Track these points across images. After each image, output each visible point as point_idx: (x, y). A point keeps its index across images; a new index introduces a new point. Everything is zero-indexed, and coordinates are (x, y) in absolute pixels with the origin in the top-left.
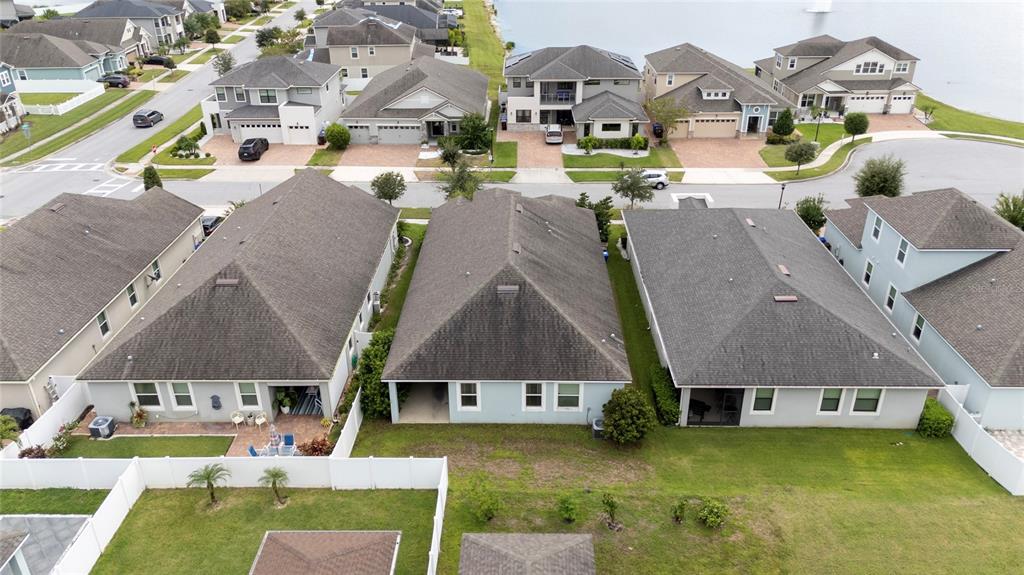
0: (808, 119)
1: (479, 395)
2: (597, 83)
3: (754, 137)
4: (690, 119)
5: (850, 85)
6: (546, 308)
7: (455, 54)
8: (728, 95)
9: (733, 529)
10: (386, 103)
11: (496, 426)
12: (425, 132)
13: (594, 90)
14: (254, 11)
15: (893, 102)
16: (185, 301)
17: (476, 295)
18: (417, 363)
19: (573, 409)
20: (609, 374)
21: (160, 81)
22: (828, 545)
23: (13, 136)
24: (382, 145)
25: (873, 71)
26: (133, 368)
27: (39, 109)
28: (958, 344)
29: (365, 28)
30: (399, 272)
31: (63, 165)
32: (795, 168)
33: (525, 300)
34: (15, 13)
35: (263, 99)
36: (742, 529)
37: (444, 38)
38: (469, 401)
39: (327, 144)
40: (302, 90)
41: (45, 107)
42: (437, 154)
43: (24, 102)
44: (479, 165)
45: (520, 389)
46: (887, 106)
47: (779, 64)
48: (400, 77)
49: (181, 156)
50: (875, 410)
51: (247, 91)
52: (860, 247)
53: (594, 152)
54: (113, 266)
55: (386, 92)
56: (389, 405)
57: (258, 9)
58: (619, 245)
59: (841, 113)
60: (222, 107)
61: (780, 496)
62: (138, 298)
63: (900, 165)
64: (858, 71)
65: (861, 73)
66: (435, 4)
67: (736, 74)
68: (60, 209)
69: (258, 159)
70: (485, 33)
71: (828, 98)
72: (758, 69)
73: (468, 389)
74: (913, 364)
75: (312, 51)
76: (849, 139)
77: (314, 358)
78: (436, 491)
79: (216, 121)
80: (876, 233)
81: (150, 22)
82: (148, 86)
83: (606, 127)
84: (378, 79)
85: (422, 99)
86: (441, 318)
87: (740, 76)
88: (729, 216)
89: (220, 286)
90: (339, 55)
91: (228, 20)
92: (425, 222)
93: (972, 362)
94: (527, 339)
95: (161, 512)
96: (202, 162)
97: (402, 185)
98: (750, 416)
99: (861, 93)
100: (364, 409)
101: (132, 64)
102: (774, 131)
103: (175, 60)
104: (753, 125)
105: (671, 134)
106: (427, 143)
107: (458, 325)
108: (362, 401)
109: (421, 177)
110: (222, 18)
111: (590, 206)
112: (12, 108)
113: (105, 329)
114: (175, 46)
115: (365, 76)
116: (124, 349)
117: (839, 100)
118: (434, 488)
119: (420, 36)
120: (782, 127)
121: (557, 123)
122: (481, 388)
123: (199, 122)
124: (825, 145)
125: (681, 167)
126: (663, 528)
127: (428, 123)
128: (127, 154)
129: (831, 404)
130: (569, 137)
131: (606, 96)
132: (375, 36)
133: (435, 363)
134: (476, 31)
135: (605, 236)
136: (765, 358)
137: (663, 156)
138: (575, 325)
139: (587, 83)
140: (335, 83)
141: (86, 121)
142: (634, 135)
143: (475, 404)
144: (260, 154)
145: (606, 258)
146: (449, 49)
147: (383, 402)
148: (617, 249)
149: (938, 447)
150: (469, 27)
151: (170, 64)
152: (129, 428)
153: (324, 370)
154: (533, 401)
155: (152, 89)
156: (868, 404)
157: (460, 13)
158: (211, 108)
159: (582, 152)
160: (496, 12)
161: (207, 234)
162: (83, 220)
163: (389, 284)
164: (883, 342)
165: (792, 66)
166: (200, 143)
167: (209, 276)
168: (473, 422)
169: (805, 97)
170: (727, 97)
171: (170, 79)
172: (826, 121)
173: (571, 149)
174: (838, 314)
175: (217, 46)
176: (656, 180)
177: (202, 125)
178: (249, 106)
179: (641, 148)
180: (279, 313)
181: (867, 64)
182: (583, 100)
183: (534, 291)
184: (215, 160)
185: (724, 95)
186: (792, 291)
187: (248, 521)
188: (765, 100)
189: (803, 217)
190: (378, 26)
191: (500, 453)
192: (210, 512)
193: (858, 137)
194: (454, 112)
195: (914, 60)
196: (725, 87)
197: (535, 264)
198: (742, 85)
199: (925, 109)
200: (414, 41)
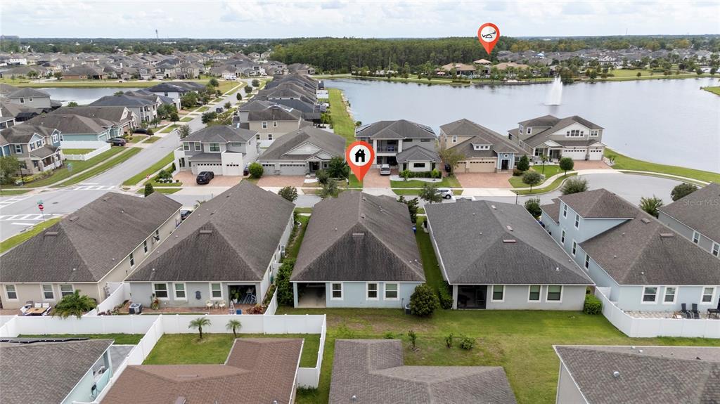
0: (540, 163)
1: (342, 291)
2: (411, 140)
3: (506, 172)
4: (466, 161)
5: (564, 143)
6: (379, 244)
7: (325, 127)
8: (489, 147)
9: (478, 350)
10: (285, 151)
11: (352, 309)
12: (308, 168)
13: (409, 145)
14: (198, 104)
15: (590, 153)
16: (182, 242)
17: (341, 238)
18: (308, 273)
19: (394, 299)
20: (413, 278)
21: (144, 142)
22: (528, 356)
23: (58, 172)
24: (282, 176)
25: (577, 135)
26: (155, 275)
27: (73, 157)
28: (604, 266)
29: (271, 111)
30: (295, 239)
31: (91, 187)
32: (529, 188)
33: (367, 240)
34: (50, 104)
35: (211, 150)
36: (483, 351)
37: (318, 118)
38: (337, 294)
39: (250, 175)
40: (235, 144)
41: (76, 156)
42: (316, 180)
43: (64, 153)
44: (341, 185)
45: (364, 287)
46: (587, 156)
47: (521, 132)
48: (294, 137)
49: (161, 182)
50: (559, 299)
51: (202, 145)
52: (558, 223)
53: (409, 179)
54: (136, 230)
55: (285, 145)
56: (293, 296)
57: (200, 102)
58: (423, 226)
59: (559, 159)
60: (186, 154)
61: (504, 336)
62: (148, 248)
63: (585, 183)
64: (568, 135)
65: (570, 136)
66: (312, 100)
67: (494, 136)
68: (108, 199)
69: (208, 183)
70: (343, 116)
71: (551, 151)
72: (510, 135)
73: (337, 287)
74: (578, 273)
75: (239, 124)
76: (564, 174)
77: (253, 270)
78: (320, 334)
79: (182, 162)
80: (565, 214)
81: (136, 109)
82: (138, 145)
83: (416, 165)
84: (278, 140)
85: (307, 149)
86: (322, 250)
87: (496, 137)
88: (482, 204)
89: (202, 234)
90: (254, 126)
91: (182, 109)
92: (309, 215)
93: (611, 274)
94: (369, 260)
95: (173, 343)
96: (174, 185)
97: (296, 195)
98: (492, 303)
99: (571, 148)
100: (279, 300)
101: (126, 133)
102: (518, 168)
103: (153, 130)
104: (505, 165)
105: (456, 170)
106: (309, 174)
107: (331, 254)
108: (278, 295)
109: (306, 192)
110: (178, 107)
111: (405, 203)
112: (58, 155)
113: (132, 263)
114: (152, 123)
115: (270, 139)
116: (150, 265)
117: (558, 152)
118: (318, 333)
119: (304, 117)
120: (522, 165)
121: (388, 163)
122: (345, 287)
123: (171, 163)
124: (548, 177)
125: (461, 187)
126: (441, 350)
127: (310, 162)
128: (128, 181)
129: (535, 296)
130: (394, 172)
131: (416, 148)
132: (278, 115)
133: (318, 273)
134: (338, 115)
135: (414, 220)
136: (497, 270)
137: (450, 181)
138: (395, 253)
139: (404, 141)
140: (254, 141)
141: (101, 164)
142: (433, 169)
143: (340, 296)
144: (209, 180)
145: (415, 230)
146: (321, 125)
147: (290, 294)
148: (422, 228)
149: (594, 318)
150: (333, 113)
151: (150, 133)
152: (150, 310)
153: (258, 276)
154: (373, 294)
155: (139, 147)
156: (555, 296)
157: (327, 105)
158: (180, 154)
159: (402, 179)
160: (350, 105)
161: (183, 219)
162: (120, 206)
163: (289, 244)
164: (562, 263)
165: (529, 132)
166: (173, 174)
167: (196, 229)
168: (339, 307)
169: (537, 150)
170: (488, 149)
171: (149, 141)
172: (550, 164)
173: (396, 178)
174: (537, 249)
175: (177, 123)
176: (446, 193)
177: (174, 165)
178: (203, 153)
179: (437, 177)
180: (234, 247)
181: (573, 131)
182: (403, 150)
183: (373, 236)
184: (181, 184)
185: (487, 147)
186: (513, 237)
187: (220, 347)
188: (511, 150)
189: (529, 210)
190: (279, 109)
191: (354, 320)
192: (199, 343)
193: (568, 173)
194: (325, 156)
195: (601, 129)
196: (487, 143)
197: (373, 224)
198: (498, 142)
199: (610, 157)
200: (300, 119)
